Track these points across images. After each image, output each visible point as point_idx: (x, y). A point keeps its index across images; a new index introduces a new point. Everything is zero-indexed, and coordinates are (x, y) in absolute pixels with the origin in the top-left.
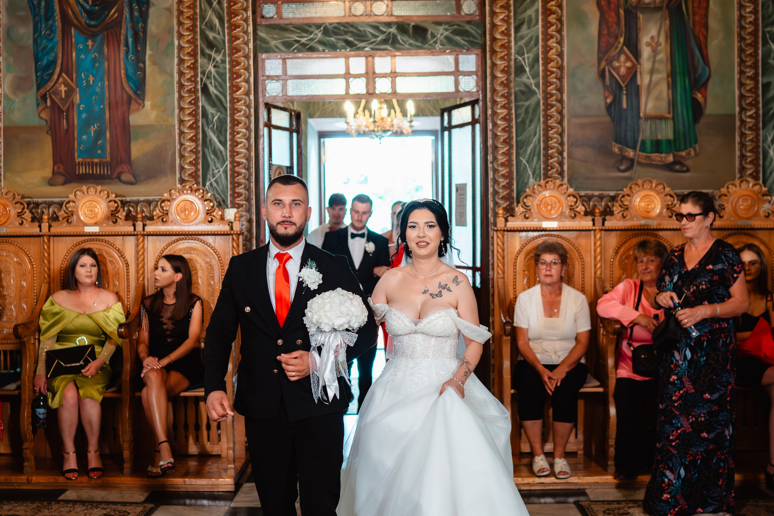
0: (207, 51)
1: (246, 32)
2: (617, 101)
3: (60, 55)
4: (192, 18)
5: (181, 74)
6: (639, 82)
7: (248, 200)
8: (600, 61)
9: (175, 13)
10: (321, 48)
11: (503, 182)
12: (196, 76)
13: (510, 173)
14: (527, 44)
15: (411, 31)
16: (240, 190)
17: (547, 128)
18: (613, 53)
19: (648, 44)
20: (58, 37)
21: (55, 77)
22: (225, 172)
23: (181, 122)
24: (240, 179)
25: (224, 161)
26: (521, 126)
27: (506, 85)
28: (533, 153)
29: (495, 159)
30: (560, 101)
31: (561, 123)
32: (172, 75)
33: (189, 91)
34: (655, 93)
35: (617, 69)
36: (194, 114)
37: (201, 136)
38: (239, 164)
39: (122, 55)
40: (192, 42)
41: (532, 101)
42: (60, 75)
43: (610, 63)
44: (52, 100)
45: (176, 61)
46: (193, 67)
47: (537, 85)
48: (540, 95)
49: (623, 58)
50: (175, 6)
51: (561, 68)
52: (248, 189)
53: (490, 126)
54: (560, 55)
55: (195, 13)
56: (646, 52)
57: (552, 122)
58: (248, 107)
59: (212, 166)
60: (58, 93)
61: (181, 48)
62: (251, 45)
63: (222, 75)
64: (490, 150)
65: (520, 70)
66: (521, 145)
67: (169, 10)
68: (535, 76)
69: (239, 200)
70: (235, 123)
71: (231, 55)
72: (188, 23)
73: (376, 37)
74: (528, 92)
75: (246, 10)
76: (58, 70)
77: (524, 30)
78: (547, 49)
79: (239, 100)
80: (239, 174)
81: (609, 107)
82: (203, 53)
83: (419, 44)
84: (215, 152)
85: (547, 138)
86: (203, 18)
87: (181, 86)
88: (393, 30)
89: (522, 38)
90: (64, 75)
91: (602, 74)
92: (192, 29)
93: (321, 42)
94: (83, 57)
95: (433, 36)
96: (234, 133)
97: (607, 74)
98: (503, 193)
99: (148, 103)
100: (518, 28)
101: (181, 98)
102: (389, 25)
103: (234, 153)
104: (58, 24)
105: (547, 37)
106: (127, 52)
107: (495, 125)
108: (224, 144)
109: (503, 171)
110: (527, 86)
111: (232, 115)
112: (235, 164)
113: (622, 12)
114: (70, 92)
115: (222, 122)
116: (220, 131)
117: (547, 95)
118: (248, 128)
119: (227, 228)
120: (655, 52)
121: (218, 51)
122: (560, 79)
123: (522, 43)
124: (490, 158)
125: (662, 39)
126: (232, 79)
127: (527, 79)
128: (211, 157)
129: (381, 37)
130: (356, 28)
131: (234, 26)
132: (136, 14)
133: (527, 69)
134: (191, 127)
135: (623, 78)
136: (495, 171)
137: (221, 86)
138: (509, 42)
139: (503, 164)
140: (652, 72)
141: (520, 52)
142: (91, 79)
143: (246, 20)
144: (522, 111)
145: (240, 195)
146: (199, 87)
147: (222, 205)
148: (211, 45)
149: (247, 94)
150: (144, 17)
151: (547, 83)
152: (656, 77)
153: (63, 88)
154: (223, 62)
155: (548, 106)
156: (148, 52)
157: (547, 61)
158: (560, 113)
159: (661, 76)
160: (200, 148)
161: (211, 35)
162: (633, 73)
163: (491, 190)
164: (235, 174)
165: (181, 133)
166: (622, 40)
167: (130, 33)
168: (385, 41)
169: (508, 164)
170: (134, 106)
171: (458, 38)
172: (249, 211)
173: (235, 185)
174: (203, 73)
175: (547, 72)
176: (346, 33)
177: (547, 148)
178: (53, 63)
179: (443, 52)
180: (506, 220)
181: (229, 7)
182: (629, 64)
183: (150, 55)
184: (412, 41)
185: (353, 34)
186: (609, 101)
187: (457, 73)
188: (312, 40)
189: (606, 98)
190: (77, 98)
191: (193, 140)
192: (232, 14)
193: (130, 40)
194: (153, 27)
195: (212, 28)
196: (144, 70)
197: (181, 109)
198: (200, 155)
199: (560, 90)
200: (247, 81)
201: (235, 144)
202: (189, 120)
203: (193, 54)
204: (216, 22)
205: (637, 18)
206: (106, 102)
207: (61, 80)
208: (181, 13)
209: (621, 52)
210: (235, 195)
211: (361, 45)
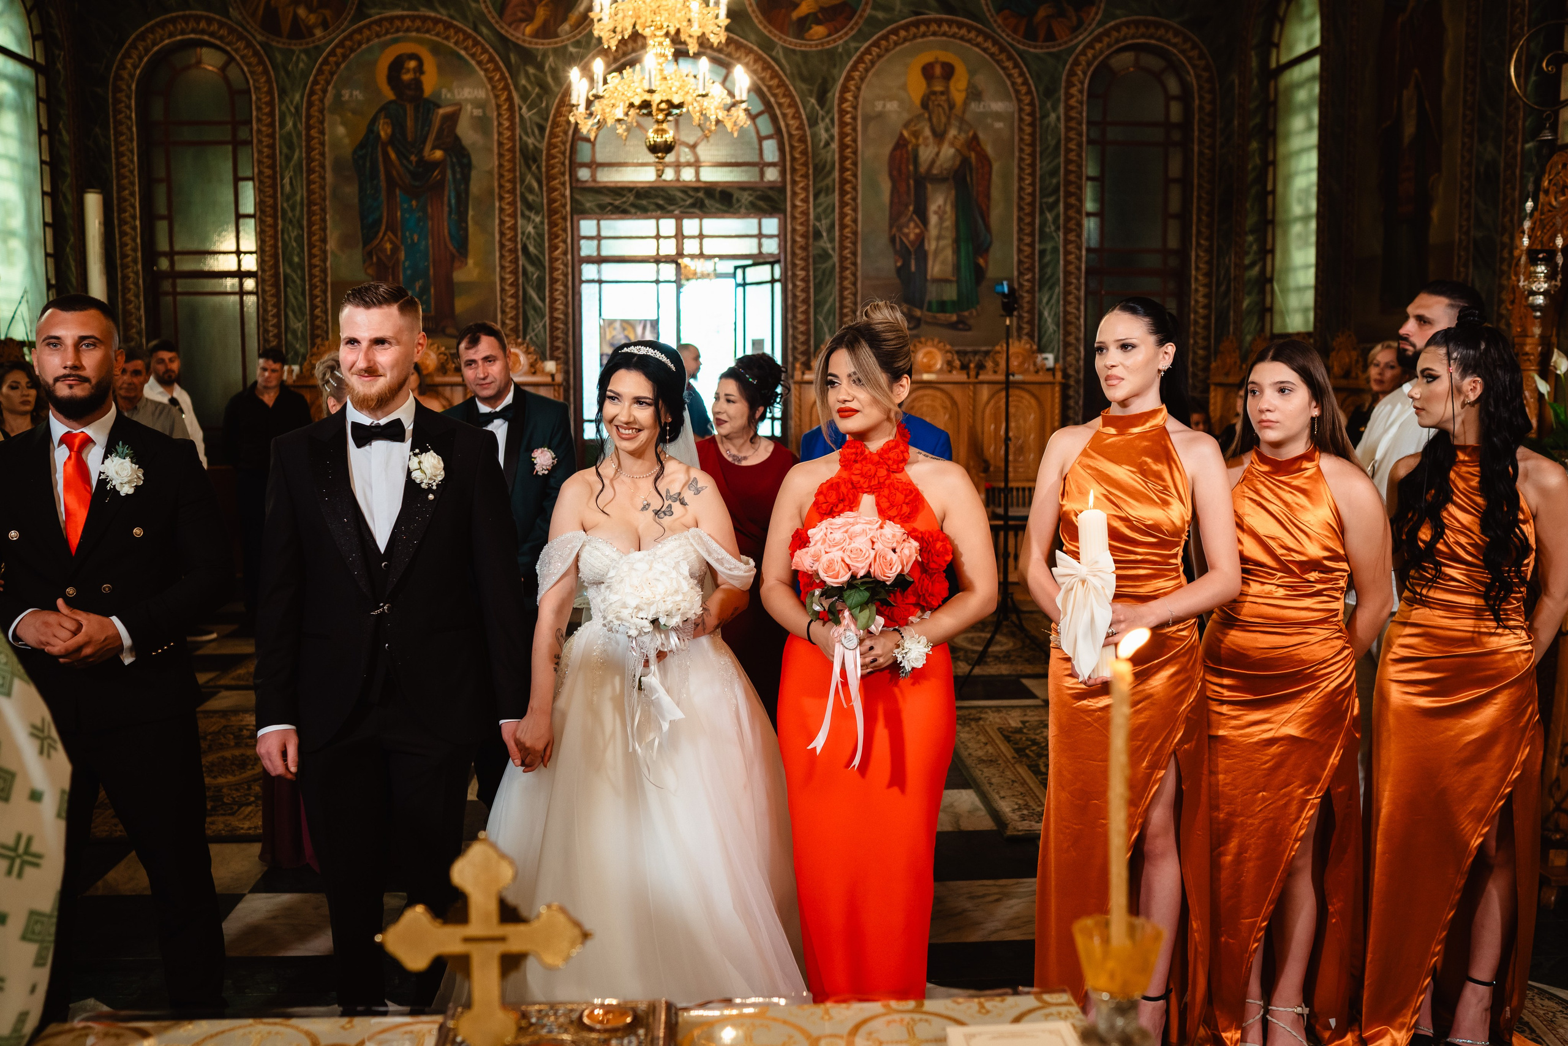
0: (527, 213)
1: (564, 196)
2: (906, 264)
3: (385, 214)
4: (513, 181)
5: (502, 234)
6: (926, 247)
7: (566, 353)
8: (891, 227)
9: (496, 176)
10: (633, 210)
11: (802, 338)
12: (516, 236)
13: (808, 330)
14: (825, 211)
15: (717, 195)
16: (559, 343)
17: (842, 289)
18: (903, 220)
19: (936, 213)
20: (383, 196)
21: (381, 234)
22: (544, 326)
23: (502, 279)
24: (559, 333)
25: (543, 316)
26: (819, 287)
27: (805, 248)
28: (831, 311)
29: (794, 317)
30: (855, 264)
31: (855, 284)
32: (493, 235)
33: (510, 250)
34: (941, 257)
35: (907, 235)
36: (515, 272)
37: (521, 293)
38: (557, 319)
39: (446, 215)
40: (513, 203)
41: (828, 264)
42: (385, 234)
43: (900, 229)
44: (378, 258)
45: (497, 221)
46: (514, 228)
47: (833, 249)
48: (836, 259)
49: (912, 225)
50: (496, 170)
51: (855, 233)
52: (566, 343)
53: (790, 286)
54: (855, 221)
55: (515, 177)
56: (933, 219)
57: (846, 283)
58: (566, 265)
59: (532, 322)
60: (384, 250)
61: (501, 210)
62: (568, 208)
63: (541, 236)
64: (790, 309)
65: (818, 235)
66: (818, 305)
67: (490, 173)
68: (832, 240)
69: (557, 353)
70: (553, 281)
71: (549, 217)
72: (508, 186)
73: (684, 200)
74: (825, 256)
75: (563, 174)
76: (383, 228)
77: (822, 198)
78: (843, 215)
79: (557, 259)
80: (557, 329)
81: (899, 270)
82: (523, 215)
83: (724, 208)
84: (535, 308)
85: (842, 298)
86: (522, 181)
87: (502, 246)
88: (701, 195)
89: (820, 205)
90: (389, 233)
91: (893, 240)
92: (513, 192)
93: (633, 205)
94: (407, 216)
95: (738, 201)
96: (552, 291)
97: (898, 240)
98: (801, 348)
99: (470, 262)
100: (816, 196)
101: (502, 257)
102: (697, 189)
103: (552, 309)
104: (383, 184)
105: (843, 204)
106: (450, 213)
107: (795, 286)
108: (543, 300)
109: (802, 328)
110: (825, 251)
111: (551, 273)
112: (553, 319)
113: (912, 182)
114: (395, 250)
115: (541, 280)
116: (540, 289)
117: (842, 258)
118: (566, 286)
119: (548, 379)
120: (941, 219)
121: (537, 213)
122: (855, 243)
123: (820, 210)
124: (790, 316)
125: (948, 208)
126: (550, 240)
127: (824, 243)
128: (531, 313)
129: (689, 201)
130: (667, 192)
131: (552, 190)
132: (458, 176)
133: (825, 234)
134: (511, 284)
135: (912, 243)
136: (795, 328)
137: (540, 246)
138: (808, 208)
139: (801, 322)
140: (939, 238)
141: (818, 218)
142: (416, 237)
143: (564, 184)
144: (819, 273)
145: (558, 348)
146: (519, 246)
147: (544, 358)
148: (530, 207)
149: (565, 253)
150: (466, 179)
151: (842, 247)
152: (942, 243)
153: (388, 246)
154: (542, 223)
155: (843, 269)
156: (471, 213)
157: (843, 227)
158: (854, 275)
159: (947, 242)
160: (520, 304)
161: (530, 198)
162: (921, 239)
163: (790, 345)
164: (553, 329)
165: (503, 290)
166: (911, 208)
167: (453, 195)
168: (693, 205)
169: (806, 322)
170: (457, 264)
171: (761, 203)
172: (566, 363)
173: (553, 339)
174: (523, 233)
175: (842, 237)
176: (657, 196)
177: (842, 307)
178: (378, 222)
179: (746, 216)
180: (803, 373)
181: (547, 172)
182: (917, 231)
183: (473, 217)
184: (718, 205)
185: (664, 198)
186: (899, 264)
187: (760, 236)
188: (625, 202)
189: (896, 262)
190: (402, 255)
191: (515, 296)
192: (551, 178)
193: (453, 201)
194: (475, 188)
195: (531, 190)
196: (466, 230)
197: (502, 267)
198: (521, 310)
199: (854, 254)
200: (565, 242)
201: (553, 300)
202: (510, 278)
203: (514, 216)
204: (535, 185)
205: (925, 188)
206: (431, 259)
207: (386, 238)
208: (501, 176)
209: (911, 219)
210: (553, 349)
211: (671, 208)
